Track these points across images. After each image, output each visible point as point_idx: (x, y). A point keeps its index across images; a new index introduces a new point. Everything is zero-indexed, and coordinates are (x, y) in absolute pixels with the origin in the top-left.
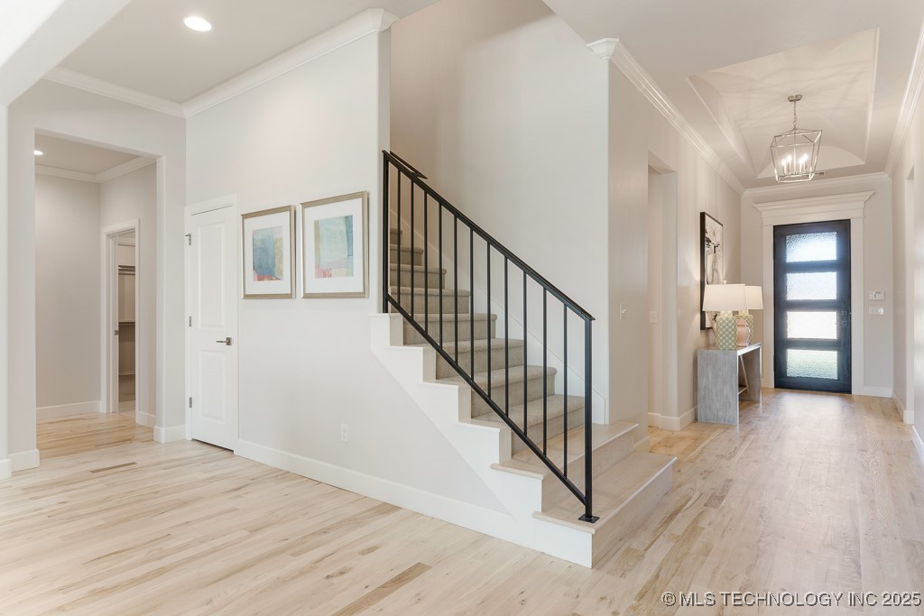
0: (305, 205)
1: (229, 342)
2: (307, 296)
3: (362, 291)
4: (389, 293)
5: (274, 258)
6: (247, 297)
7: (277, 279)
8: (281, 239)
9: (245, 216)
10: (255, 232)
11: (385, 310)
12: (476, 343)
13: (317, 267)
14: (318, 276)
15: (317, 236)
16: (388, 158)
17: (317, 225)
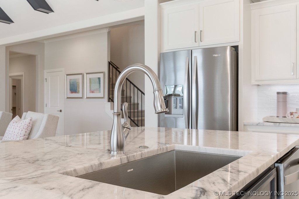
0: (87, 74)
1: (61, 111)
2: (87, 98)
3: (103, 97)
4: (110, 97)
5: (77, 87)
6: (67, 98)
7: (78, 93)
8: (79, 82)
9: (67, 75)
10: (70, 80)
11: (109, 101)
12: (135, 110)
13: (90, 90)
14: (90, 92)
15: (90, 82)
16: (110, 63)
17: (90, 79)
